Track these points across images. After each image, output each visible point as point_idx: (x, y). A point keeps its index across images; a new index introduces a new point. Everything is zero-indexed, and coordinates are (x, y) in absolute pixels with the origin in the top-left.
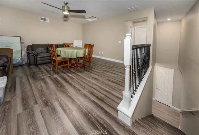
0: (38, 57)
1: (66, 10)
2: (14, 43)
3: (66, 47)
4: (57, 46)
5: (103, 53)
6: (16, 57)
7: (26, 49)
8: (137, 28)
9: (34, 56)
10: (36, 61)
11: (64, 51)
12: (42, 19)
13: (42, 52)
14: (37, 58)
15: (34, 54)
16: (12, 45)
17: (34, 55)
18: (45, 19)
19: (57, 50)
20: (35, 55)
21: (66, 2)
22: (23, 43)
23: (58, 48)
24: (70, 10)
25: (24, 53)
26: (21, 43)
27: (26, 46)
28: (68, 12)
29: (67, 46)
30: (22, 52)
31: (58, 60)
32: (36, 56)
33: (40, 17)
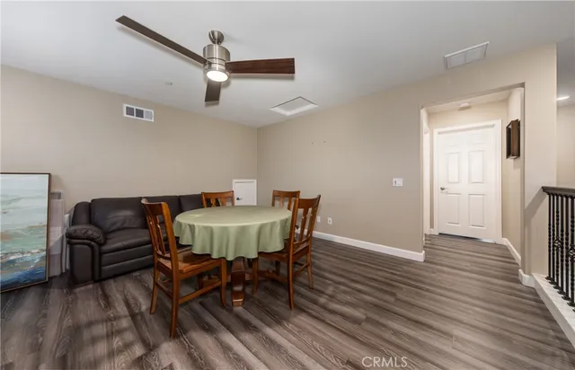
0: (105, 248)
1: (217, 65)
2: (19, 199)
3: (209, 205)
4: (180, 204)
5: (330, 219)
6: (23, 253)
7: (67, 216)
8: (439, 133)
9: (92, 247)
10: (100, 266)
11: (205, 228)
12: (130, 111)
13: (126, 225)
14: (101, 254)
15: (92, 240)
16: (13, 204)
17: (93, 243)
18: (140, 114)
19: (180, 224)
20: (97, 243)
21: (216, 34)
22: (59, 196)
23: (181, 210)
24: (232, 60)
25: (58, 233)
26: (51, 195)
27: (71, 204)
28: (224, 72)
29: (213, 202)
30: (52, 229)
31: (181, 272)
32: (100, 245)
33: (125, 106)
